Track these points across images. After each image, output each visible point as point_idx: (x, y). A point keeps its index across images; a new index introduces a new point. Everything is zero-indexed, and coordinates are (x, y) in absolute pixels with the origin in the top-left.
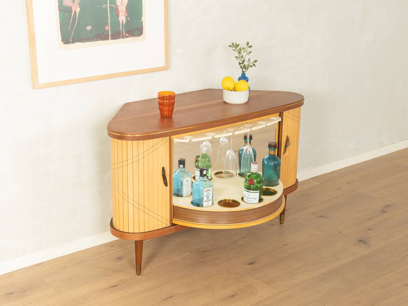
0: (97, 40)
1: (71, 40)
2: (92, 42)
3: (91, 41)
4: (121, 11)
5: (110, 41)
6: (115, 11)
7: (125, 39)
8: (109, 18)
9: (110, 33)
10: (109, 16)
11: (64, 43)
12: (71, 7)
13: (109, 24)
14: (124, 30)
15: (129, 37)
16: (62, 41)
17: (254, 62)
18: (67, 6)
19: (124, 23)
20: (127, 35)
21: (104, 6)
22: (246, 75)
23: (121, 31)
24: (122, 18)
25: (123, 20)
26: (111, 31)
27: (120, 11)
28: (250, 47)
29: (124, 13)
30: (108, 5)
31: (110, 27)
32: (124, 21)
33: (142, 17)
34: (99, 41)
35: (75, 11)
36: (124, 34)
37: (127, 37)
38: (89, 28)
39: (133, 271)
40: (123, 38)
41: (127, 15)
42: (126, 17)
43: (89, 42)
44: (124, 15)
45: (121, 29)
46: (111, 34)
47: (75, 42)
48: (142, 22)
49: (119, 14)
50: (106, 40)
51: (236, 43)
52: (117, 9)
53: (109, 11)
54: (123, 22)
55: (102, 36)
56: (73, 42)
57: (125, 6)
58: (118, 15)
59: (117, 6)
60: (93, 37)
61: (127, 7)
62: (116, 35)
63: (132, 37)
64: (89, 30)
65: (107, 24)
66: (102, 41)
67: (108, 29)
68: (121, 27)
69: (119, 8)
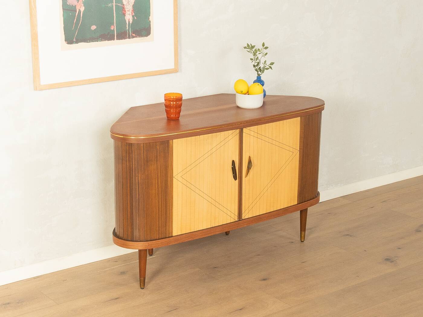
0: (102, 41)
1: (74, 40)
2: (97, 42)
3: (95, 41)
4: (128, 10)
5: (116, 41)
6: (122, 10)
7: (131, 39)
8: (115, 17)
9: (115, 33)
10: (115, 15)
11: (68, 43)
12: (75, 6)
13: (115, 24)
14: (130, 30)
15: (136, 37)
16: (65, 41)
17: (270, 64)
18: (71, 5)
19: (131, 23)
20: (134, 35)
21: (110, 5)
22: (262, 79)
23: (128, 31)
24: (129, 17)
25: (129, 19)
26: (116, 31)
27: (126, 10)
28: (266, 48)
29: (130, 12)
30: (114, 4)
31: (115, 26)
33: (150, 16)
35: (80, 10)
36: (130, 35)
37: (133, 37)
38: (94, 27)
39: (137, 285)
40: (129, 38)
41: (134, 14)
42: (133, 16)
44: (131, 14)
45: (127, 29)
46: (117, 34)
47: (79, 42)
48: (150, 21)
50: (111, 40)
51: (251, 44)
52: (124, 8)
53: (114, 10)
54: (129, 22)
55: (107, 36)
56: (77, 42)
57: (132, 4)
58: (124, 14)
59: (124, 5)
61: (134, 6)
62: (122, 35)
63: (139, 37)
64: (93, 30)
65: (113, 24)
66: (107, 41)
67: (114, 28)
68: (127, 26)
69: (125, 7)
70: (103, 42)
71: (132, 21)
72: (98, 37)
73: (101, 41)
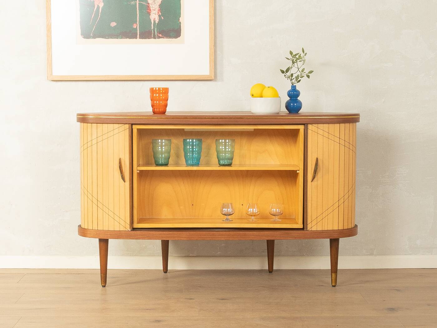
1: (91, 35)
2: (116, 39)
3: (115, 38)
4: (154, 9)
5: (138, 40)
6: (146, 9)
7: (157, 40)
8: (138, 15)
9: (138, 32)
10: (138, 13)
11: (84, 38)
13: (138, 22)
14: (156, 30)
15: (163, 38)
16: (81, 35)
17: (309, 73)
19: (157, 22)
20: (160, 35)
21: (133, 3)
23: (153, 31)
24: (154, 16)
25: (155, 19)
26: (139, 30)
27: (151, 9)
30: (138, 2)
31: (138, 25)
32: (157, 21)
33: (180, 17)
34: (125, 38)
35: (98, 7)
36: (156, 35)
37: (159, 37)
38: (113, 24)
40: (154, 38)
41: (161, 14)
42: (159, 16)
43: (112, 38)
44: (157, 13)
45: (152, 28)
46: (140, 33)
47: (97, 38)
48: (180, 23)
49: (150, 13)
50: (134, 38)
52: (148, 7)
53: (138, 8)
54: (155, 21)
55: (131, 35)
56: (94, 37)
57: (159, 4)
59: (149, 4)
60: (118, 34)
61: (161, 6)
62: (146, 34)
63: (167, 38)
64: (113, 26)
65: (136, 22)
66: (128, 39)
67: (137, 27)
68: (152, 26)
69: (150, 6)
70: (124, 39)
71: (158, 21)
72: (119, 34)
73: (122, 38)
